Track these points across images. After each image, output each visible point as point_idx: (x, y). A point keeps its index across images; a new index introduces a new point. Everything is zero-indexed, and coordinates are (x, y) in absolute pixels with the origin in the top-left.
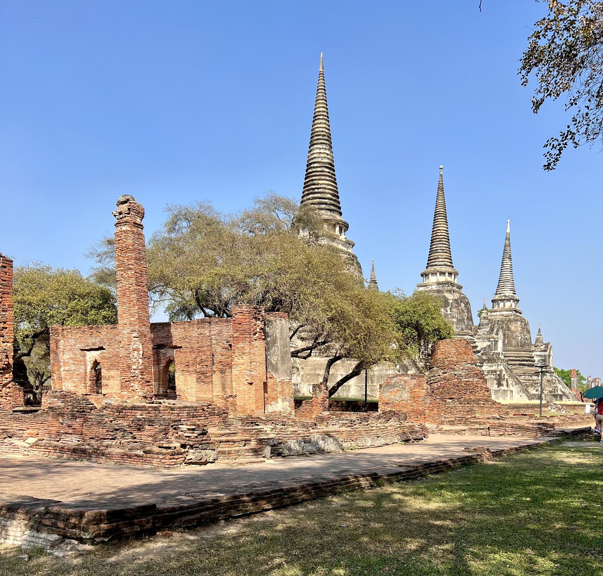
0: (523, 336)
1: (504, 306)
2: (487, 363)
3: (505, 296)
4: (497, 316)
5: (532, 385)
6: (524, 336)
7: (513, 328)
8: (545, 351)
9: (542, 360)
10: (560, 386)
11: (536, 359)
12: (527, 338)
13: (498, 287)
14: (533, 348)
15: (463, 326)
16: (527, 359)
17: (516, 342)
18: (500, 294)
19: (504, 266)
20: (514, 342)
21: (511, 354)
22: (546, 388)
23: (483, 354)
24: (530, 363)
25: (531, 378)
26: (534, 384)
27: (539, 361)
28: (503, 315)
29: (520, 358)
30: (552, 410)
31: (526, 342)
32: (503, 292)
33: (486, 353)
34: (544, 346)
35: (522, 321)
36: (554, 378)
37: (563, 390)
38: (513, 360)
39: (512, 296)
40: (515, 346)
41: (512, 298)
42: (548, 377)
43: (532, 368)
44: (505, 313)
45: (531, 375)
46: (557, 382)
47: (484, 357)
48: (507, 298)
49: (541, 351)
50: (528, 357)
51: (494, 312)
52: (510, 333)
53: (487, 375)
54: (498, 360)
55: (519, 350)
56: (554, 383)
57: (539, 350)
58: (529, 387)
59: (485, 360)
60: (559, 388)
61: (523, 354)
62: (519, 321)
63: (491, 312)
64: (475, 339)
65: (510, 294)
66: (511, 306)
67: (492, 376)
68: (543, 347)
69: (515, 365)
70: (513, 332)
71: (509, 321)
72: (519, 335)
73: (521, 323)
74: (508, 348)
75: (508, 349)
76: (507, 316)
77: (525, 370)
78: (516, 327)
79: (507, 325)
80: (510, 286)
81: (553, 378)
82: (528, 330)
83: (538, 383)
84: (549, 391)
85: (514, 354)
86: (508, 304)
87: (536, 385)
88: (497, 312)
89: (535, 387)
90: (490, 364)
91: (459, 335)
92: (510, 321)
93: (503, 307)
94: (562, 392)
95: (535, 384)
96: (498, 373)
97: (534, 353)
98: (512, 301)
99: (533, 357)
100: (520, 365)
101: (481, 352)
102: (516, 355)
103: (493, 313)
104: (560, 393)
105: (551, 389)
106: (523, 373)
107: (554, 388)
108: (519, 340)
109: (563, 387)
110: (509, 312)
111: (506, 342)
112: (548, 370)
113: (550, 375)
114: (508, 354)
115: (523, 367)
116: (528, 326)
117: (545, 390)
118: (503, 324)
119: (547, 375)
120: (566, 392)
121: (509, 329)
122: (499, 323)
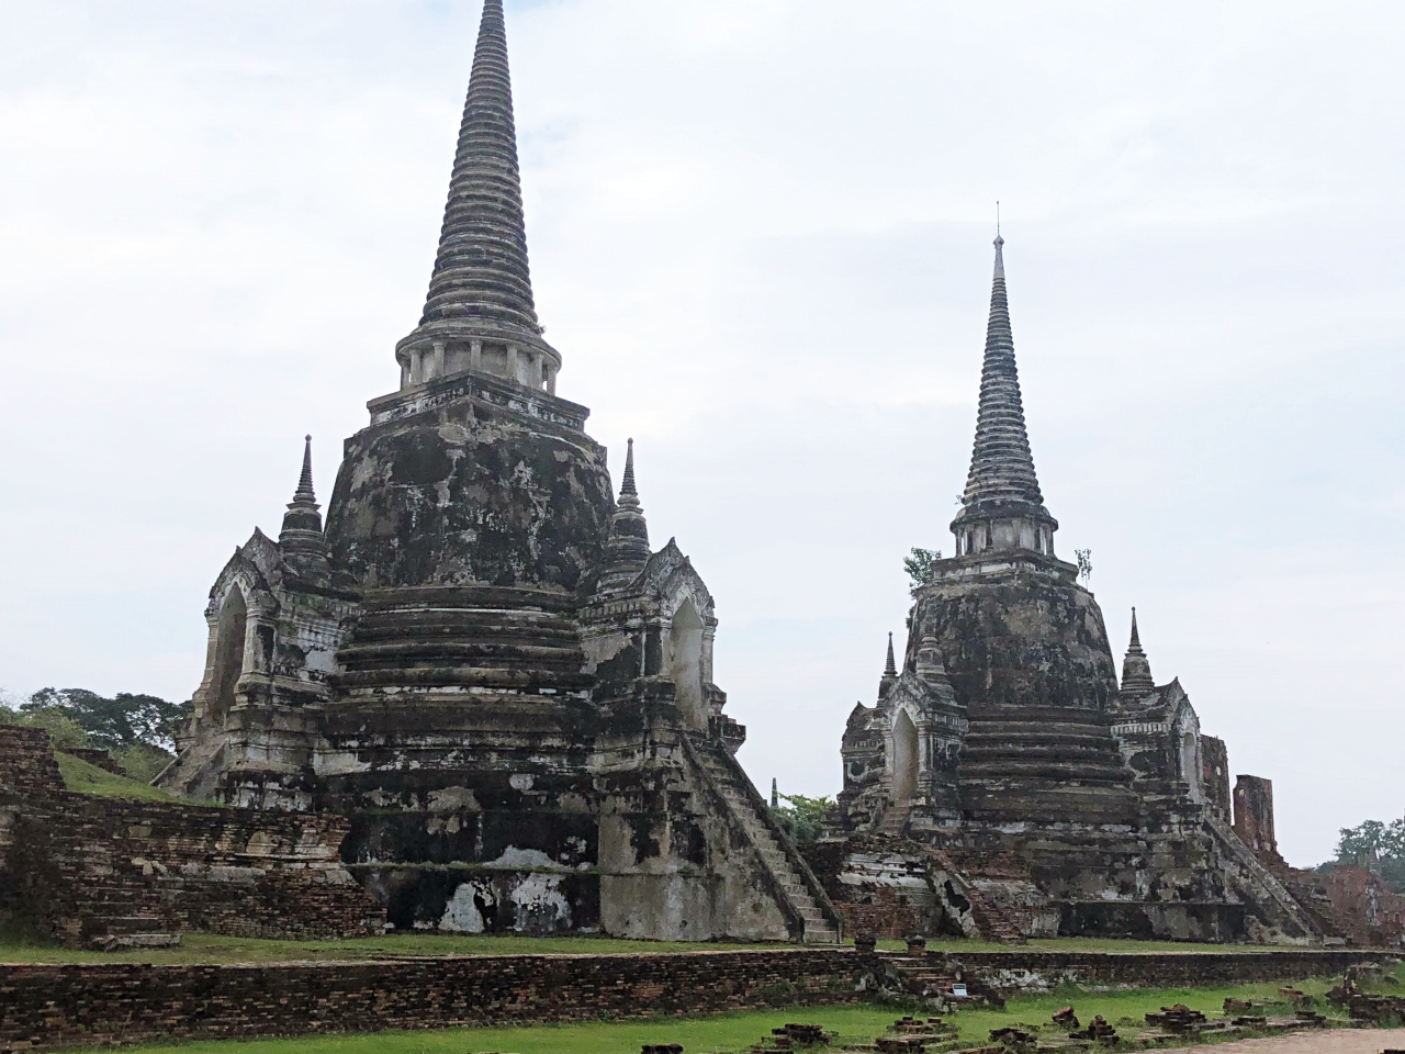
0: (1062, 659)
1: (989, 542)
2: (610, 737)
4: (961, 582)
5: (1097, 865)
6: (1069, 656)
7: (1015, 625)
8: (1157, 717)
9: (1148, 755)
10: (1229, 870)
11: (1128, 751)
16: (1079, 749)
17: (1030, 680)
18: (974, 499)
19: (987, 397)
20: (1023, 684)
22: (1165, 878)
23: (600, 695)
24: (1097, 767)
25: (1096, 835)
26: (1109, 859)
27: (1137, 760)
28: (980, 578)
29: (1046, 748)
31: (1078, 680)
33: (613, 690)
34: (1155, 698)
36: (1205, 834)
37: (1243, 883)
38: (1015, 756)
40: (1025, 699)
42: (1176, 827)
43: (1102, 791)
44: (990, 570)
45: (1097, 818)
46: (1216, 849)
47: (604, 710)
49: (1140, 720)
50: (1083, 742)
51: (957, 568)
52: (1003, 647)
53: (605, 798)
55: (1047, 713)
56: (1200, 855)
57: (1136, 714)
58: (1086, 873)
59: (604, 724)
60: (1226, 879)
61: (1064, 730)
62: (1046, 598)
63: (944, 569)
64: (575, 622)
65: (1009, 498)
68: (1149, 704)
69: (1020, 774)
70: (1016, 640)
71: (999, 600)
74: (997, 705)
75: (997, 710)
76: (997, 581)
77: (1069, 799)
78: (1028, 620)
79: (991, 612)
81: (1200, 831)
82: (1088, 634)
83: (1129, 856)
84: (1180, 889)
85: (1019, 729)
87: (1117, 865)
89: (1116, 872)
90: (622, 743)
91: (482, 604)
92: (1004, 597)
93: (984, 547)
94: (1240, 894)
95: (1116, 858)
96: (651, 785)
97: (1115, 729)
99: (1114, 745)
100: (1044, 774)
101: (596, 686)
102: (1028, 735)
103: (950, 574)
104: (1233, 900)
105: (1185, 883)
106: (1054, 812)
107: (1197, 876)
108: (1042, 671)
109: (1241, 874)
110: (1005, 566)
111: (990, 680)
112: (1175, 797)
113: (1183, 819)
114: (997, 728)
115: (1061, 787)
116: (1088, 619)
117: (1163, 885)
118: (976, 610)
119: (1172, 821)
120: (1260, 896)
121: (1000, 629)
122: (963, 607)
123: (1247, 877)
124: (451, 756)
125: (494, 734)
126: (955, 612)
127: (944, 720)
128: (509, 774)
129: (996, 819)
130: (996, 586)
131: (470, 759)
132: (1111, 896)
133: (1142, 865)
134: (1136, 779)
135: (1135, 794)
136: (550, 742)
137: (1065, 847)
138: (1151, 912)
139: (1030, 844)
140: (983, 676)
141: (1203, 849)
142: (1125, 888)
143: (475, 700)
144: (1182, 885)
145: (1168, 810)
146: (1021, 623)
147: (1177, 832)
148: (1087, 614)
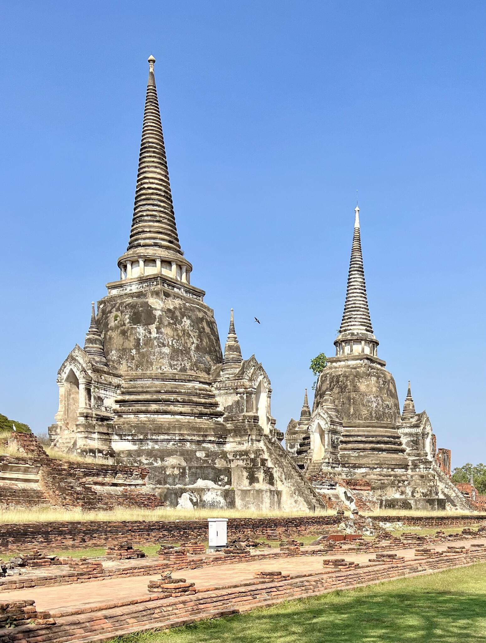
0: (380, 402)
1: (352, 351)
2: (233, 437)
3: (353, 334)
4: (339, 368)
5: (392, 484)
6: (383, 401)
7: (362, 387)
8: (417, 426)
9: (412, 441)
10: (441, 486)
11: (404, 440)
12: (387, 406)
13: (343, 320)
14: (399, 422)
15: (186, 362)
16: (386, 439)
17: (368, 411)
18: (345, 331)
19: (351, 284)
20: (364, 412)
21: (358, 431)
22: (417, 489)
23: (226, 420)
24: (393, 446)
25: (392, 473)
26: (397, 482)
27: (408, 444)
28: (348, 366)
29: (374, 439)
30: (347, 529)
31: (387, 411)
32: (349, 328)
33: (231, 417)
34: (416, 418)
35: (380, 377)
36: (433, 472)
37: (446, 491)
38: (361, 442)
39: (362, 334)
40: (366, 419)
41: (364, 337)
42: (422, 470)
43: (395, 456)
44: (352, 363)
45: (393, 467)
46: (436, 478)
47: (229, 426)
48: (355, 338)
49: (410, 427)
50: (389, 437)
51: (336, 361)
52: (357, 397)
53: (233, 461)
54: (251, 430)
55: (374, 424)
56: (431, 480)
57: (408, 425)
58: (388, 488)
59: (229, 431)
60: (439, 489)
61: (381, 431)
62: (375, 376)
63: (332, 362)
64: (213, 389)
65: (360, 332)
66: (363, 351)
67: (241, 463)
68: (414, 421)
69: (364, 449)
70: (364, 395)
71: (356, 376)
72: (373, 399)
73: (378, 379)
74: (355, 421)
75: (355, 423)
76: (355, 368)
77: (381, 459)
78: (368, 386)
79: (353, 382)
80: (361, 318)
81: (431, 471)
82: (391, 391)
83: (404, 481)
84: (423, 493)
85: (363, 431)
86: (357, 349)
87: (400, 484)
88: (340, 361)
89: (399, 487)
90: (238, 439)
91: (175, 380)
92: (358, 376)
93: (349, 352)
94: (445, 495)
95: (399, 482)
96: (252, 456)
97: (400, 431)
98: (363, 342)
99: (399, 437)
100: (373, 449)
101: (224, 416)
102: (366, 433)
103: (334, 364)
104: (441, 496)
105: (425, 491)
106: (377, 464)
107: (430, 488)
108: (373, 407)
109: (445, 487)
110: (358, 362)
111: (352, 411)
112: (422, 458)
113: (425, 466)
114: (354, 431)
115: (379, 454)
116: (391, 386)
117: (416, 492)
118: (346, 381)
119: (421, 467)
120: (452, 495)
121: (356, 389)
122: (341, 379)
123: (448, 488)
124: (171, 443)
125: (188, 435)
126: (338, 382)
127: (335, 427)
128: (196, 452)
129: (355, 467)
130: (355, 370)
131: (179, 445)
132: (397, 496)
133: (409, 484)
134: (407, 451)
135: (407, 457)
136: (210, 438)
137: (381, 478)
138: (412, 502)
139: (368, 477)
140: (349, 409)
141: (432, 478)
142: (402, 493)
143: (178, 421)
144: (424, 492)
145: (419, 463)
146: (365, 387)
147: (422, 471)
148: (390, 383)
